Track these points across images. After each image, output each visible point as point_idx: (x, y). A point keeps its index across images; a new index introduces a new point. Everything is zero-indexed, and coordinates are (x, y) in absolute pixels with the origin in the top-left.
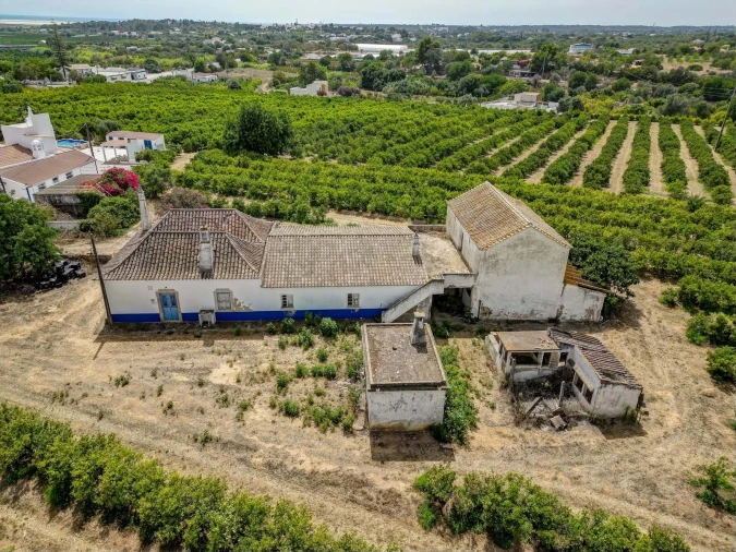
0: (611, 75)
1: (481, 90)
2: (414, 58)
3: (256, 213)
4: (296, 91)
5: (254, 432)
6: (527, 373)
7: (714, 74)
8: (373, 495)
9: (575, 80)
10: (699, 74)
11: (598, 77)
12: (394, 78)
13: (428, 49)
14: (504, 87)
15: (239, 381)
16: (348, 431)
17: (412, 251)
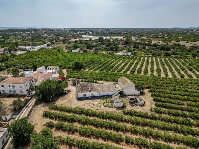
0: (141, 44)
1: (114, 49)
2: (98, 41)
4: (73, 51)
6: (132, 101)
9: (134, 46)
10: (160, 44)
11: (139, 45)
12: (94, 46)
13: (101, 39)
14: (119, 49)
15: (98, 104)
16: (113, 108)
17: (115, 87)
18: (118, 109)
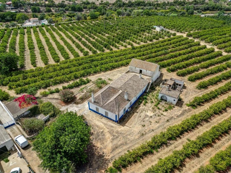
0: (42, 6)
7: (69, 3)
9: (33, 9)
14: (17, 16)
15: (154, 113)
16: (174, 107)
17: (140, 77)
18: (180, 106)
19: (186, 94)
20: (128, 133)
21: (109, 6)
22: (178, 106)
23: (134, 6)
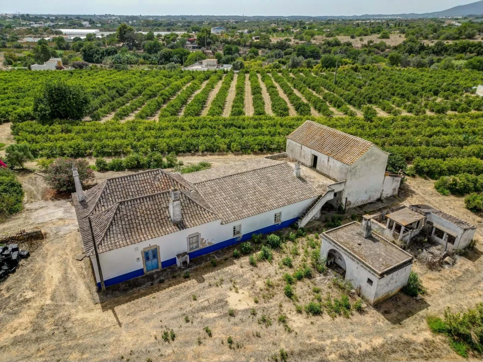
1: (175, 59)
2: (117, 39)
3: (118, 168)
4: (36, 67)
5: (309, 337)
7: (297, 43)
8: (420, 348)
9: (227, 50)
10: (291, 43)
11: (239, 48)
12: (109, 53)
13: (125, 32)
14: (189, 56)
15: (256, 302)
16: (360, 310)
17: (295, 174)
18: (394, 314)
19: (459, 280)
20: (88, 341)
21: (382, 51)
22: (386, 313)
23: (449, 52)
